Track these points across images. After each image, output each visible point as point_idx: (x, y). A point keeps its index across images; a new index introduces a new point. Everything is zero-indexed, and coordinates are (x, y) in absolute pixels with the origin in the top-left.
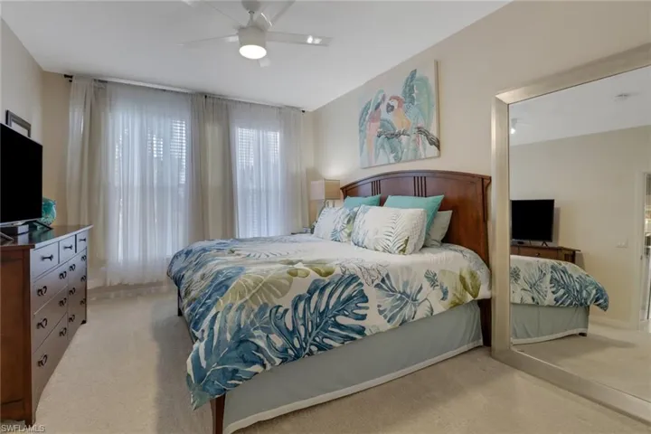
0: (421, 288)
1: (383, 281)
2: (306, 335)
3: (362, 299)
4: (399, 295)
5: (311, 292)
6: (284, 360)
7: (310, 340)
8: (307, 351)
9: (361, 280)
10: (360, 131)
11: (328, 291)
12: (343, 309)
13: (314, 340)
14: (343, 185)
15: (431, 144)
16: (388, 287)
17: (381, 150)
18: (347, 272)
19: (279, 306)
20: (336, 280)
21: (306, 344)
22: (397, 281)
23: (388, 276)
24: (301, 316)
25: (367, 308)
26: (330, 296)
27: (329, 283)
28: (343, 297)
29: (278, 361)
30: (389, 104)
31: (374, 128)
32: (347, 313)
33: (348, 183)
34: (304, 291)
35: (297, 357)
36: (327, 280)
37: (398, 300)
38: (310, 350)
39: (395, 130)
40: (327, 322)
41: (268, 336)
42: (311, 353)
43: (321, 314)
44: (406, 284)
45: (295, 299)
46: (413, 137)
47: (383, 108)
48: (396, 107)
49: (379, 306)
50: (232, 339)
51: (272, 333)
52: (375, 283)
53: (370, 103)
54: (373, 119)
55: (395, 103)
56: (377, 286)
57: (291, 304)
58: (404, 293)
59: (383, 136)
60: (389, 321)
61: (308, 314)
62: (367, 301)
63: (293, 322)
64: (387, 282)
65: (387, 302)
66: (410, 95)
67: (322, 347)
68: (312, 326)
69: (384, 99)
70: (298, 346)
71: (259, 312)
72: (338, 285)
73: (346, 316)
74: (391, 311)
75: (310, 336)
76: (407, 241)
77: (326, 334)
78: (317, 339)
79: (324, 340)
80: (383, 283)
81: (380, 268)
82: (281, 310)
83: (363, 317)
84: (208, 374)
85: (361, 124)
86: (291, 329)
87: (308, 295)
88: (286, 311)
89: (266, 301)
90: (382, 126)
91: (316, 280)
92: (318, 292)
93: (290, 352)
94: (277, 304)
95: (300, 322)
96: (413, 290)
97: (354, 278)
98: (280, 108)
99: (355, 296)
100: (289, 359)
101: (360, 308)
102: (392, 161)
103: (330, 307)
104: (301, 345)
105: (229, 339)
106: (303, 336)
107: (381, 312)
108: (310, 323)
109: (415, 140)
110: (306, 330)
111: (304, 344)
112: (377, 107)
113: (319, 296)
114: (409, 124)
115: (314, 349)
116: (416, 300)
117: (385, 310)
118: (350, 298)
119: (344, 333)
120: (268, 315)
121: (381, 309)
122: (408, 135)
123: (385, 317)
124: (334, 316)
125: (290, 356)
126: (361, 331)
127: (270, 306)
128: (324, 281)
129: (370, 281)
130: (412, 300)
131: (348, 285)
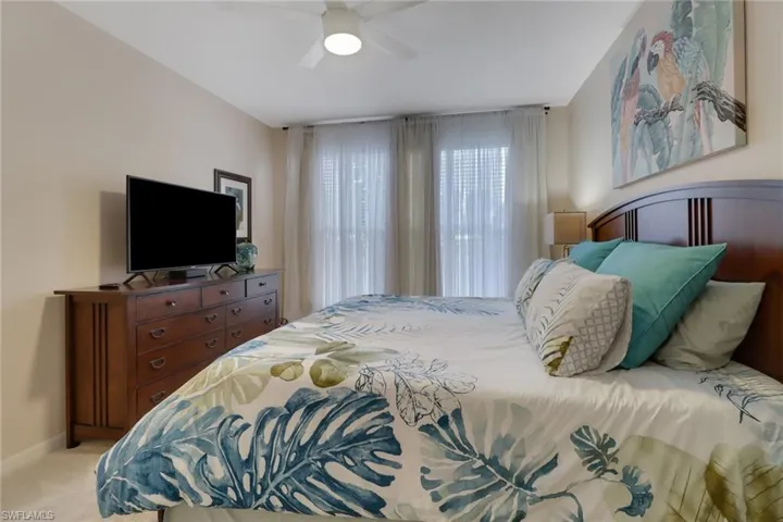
0: (553, 464)
1: (444, 422)
2: (265, 476)
3: (387, 445)
4: (480, 463)
5: (291, 408)
6: (217, 502)
7: (272, 486)
8: (263, 500)
9: (392, 409)
10: (614, 120)
11: (320, 414)
12: (344, 453)
13: (278, 488)
14: (591, 218)
15: (722, 119)
16: (455, 440)
17: (639, 152)
18: (365, 389)
19: (237, 417)
20: (340, 397)
21: (263, 491)
22: (480, 431)
23: (457, 414)
24: (267, 441)
25: (397, 466)
26: (324, 423)
27: (326, 401)
28: (346, 432)
29: (207, 500)
30: (651, 53)
31: (631, 108)
32: (350, 462)
33: (598, 215)
34: (280, 403)
35: (241, 504)
36: (324, 393)
37: (475, 472)
38: (268, 501)
39: (659, 102)
40: (309, 465)
41: (205, 457)
42: (269, 507)
43: (302, 450)
44: (504, 443)
45: (263, 412)
46: (689, 109)
47: (643, 63)
48: (661, 56)
49: (425, 470)
50: (146, 446)
51: (213, 454)
52: (422, 422)
53: (625, 61)
54: (628, 94)
55: (659, 49)
56: (426, 428)
57: (256, 417)
58: (493, 461)
59: (642, 122)
60: (443, 509)
61: (277, 443)
62: (398, 452)
63: (252, 447)
64: (453, 426)
65: (446, 469)
66: (685, 18)
67: (290, 505)
68: (280, 466)
69: (643, 47)
70: (247, 488)
71: (205, 418)
72: (341, 407)
73: (348, 467)
74: (451, 489)
75: (272, 480)
76: (567, 344)
77: (300, 486)
78: (283, 488)
79: (296, 495)
80: (445, 425)
81: (442, 394)
82: (238, 424)
83: (385, 481)
84: (108, 481)
85: (614, 108)
86: (244, 456)
87: (285, 411)
88: (246, 426)
89: (222, 404)
90: (641, 102)
91: (305, 390)
92: (302, 410)
93: (231, 493)
94: (236, 413)
95: (261, 452)
96: (524, 463)
97: (375, 402)
98: (506, 112)
99: (372, 436)
100: (226, 503)
101: (381, 461)
102: (655, 169)
103: (321, 442)
104: (253, 489)
105: (140, 445)
106: (261, 475)
107: (426, 484)
108: (278, 457)
109: (691, 118)
110: (269, 466)
111: (259, 488)
112: (636, 65)
113: (303, 417)
114: (683, 82)
115: (275, 501)
116: (528, 487)
117: (436, 483)
118: (362, 436)
119: (337, 497)
120: (216, 425)
121: (427, 477)
122: (681, 109)
123: (436, 497)
124: (324, 460)
125: (230, 499)
126: (375, 505)
127: (227, 413)
128: (317, 393)
129: (411, 414)
130: (520, 483)
131: (360, 412)
